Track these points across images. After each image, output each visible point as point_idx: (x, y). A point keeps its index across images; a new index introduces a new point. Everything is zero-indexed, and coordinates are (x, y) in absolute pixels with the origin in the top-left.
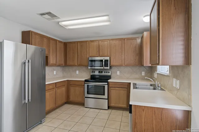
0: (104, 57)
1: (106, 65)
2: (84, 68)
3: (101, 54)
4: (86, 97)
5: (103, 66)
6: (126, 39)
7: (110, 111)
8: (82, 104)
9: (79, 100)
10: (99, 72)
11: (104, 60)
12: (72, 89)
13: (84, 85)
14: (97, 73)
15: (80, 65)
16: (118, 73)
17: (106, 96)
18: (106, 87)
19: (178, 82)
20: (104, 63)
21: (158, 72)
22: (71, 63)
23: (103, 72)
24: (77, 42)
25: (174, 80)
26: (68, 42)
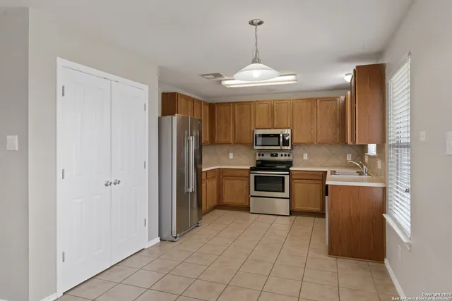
0: (282, 130)
1: (286, 143)
2: (244, 149)
3: (276, 124)
4: (251, 196)
5: (279, 145)
6: (318, 100)
7: (293, 218)
8: (247, 209)
9: (240, 201)
10: (272, 155)
11: (281, 135)
12: (227, 184)
13: (249, 177)
14: (267, 157)
15: (238, 143)
16: (305, 157)
17: (286, 194)
18: (287, 178)
20: (281, 140)
21: (369, 154)
22: (222, 140)
23: (279, 155)
24: (234, 103)
25: (378, 161)
26: (216, 104)
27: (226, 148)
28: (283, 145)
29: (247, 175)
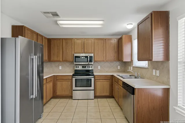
0: (89, 54)
3: (85, 51)
4: (73, 90)
5: (88, 62)
6: (107, 40)
7: (96, 100)
8: (71, 97)
9: (67, 93)
10: (83, 67)
11: (89, 57)
12: (59, 84)
13: (72, 80)
14: (80, 68)
15: (65, 61)
16: (99, 67)
17: (92, 88)
18: (93, 79)
19: (158, 72)
20: (89, 59)
22: (56, 59)
23: (87, 67)
24: (63, 39)
25: (154, 71)
26: (52, 39)
27: (57, 64)
28: (90, 62)
29: (71, 78)
